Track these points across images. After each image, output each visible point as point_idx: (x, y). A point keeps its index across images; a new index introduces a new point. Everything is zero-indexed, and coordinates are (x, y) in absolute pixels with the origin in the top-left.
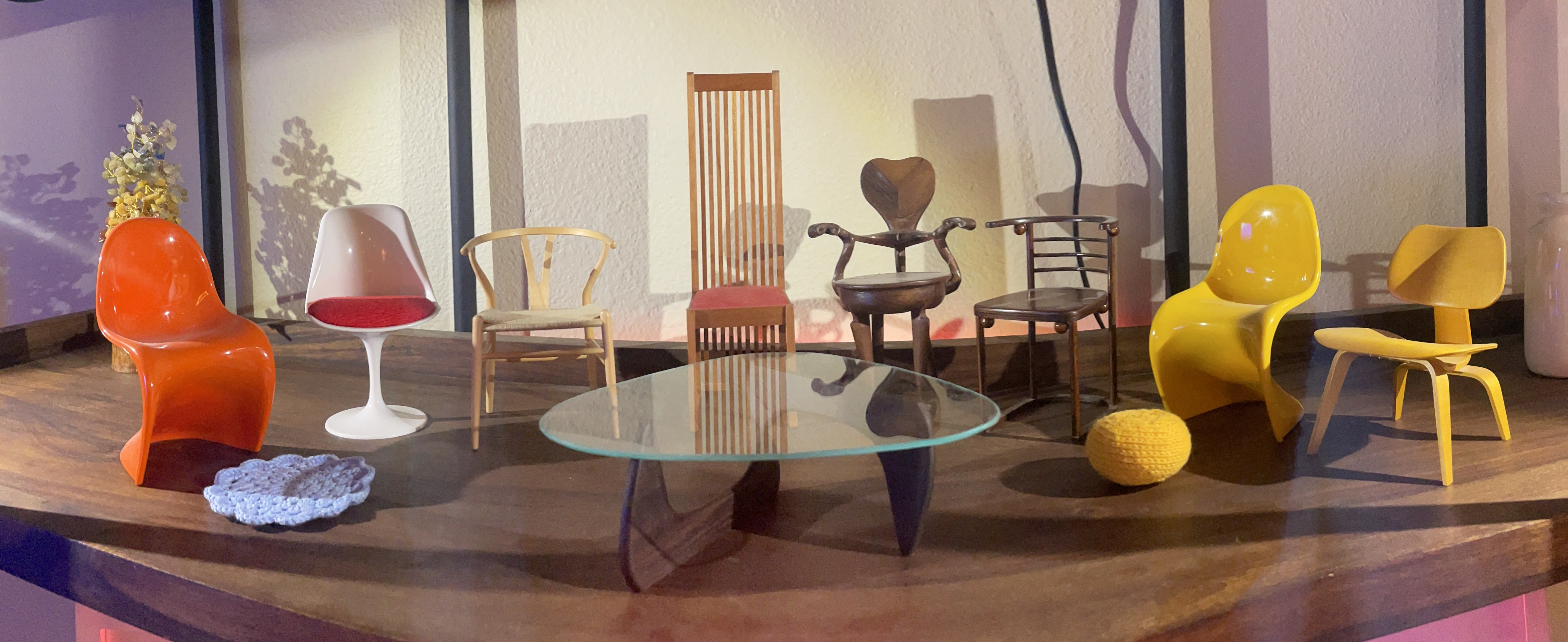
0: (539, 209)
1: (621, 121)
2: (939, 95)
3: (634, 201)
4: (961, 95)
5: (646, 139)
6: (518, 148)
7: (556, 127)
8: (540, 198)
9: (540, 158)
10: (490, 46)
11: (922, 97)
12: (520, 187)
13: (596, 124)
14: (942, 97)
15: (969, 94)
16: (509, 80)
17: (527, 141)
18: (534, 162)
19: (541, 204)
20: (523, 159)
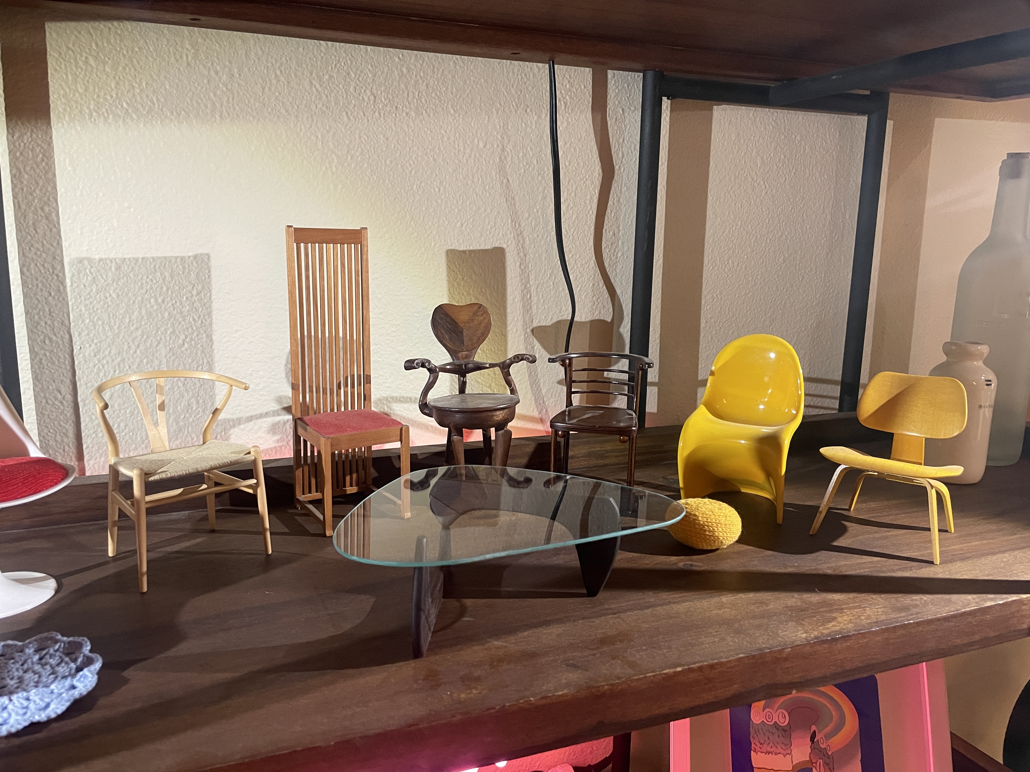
0: (90, 345)
1: (182, 258)
2: (466, 246)
3: (198, 335)
4: (482, 247)
5: (209, 277)
6: (63, 283)
7: (108, 262)
8: (92, 335)
9: (89, 294)
10: (18, 169)
11: (453, 248)
12: (66, 322)
13: (154, 260)
14: (468, 248)
15: (488, 247)
16: (47, 209)
17: (73, 276)
18: (83, 298)
19: (93, 341)
20: (69, 295)
